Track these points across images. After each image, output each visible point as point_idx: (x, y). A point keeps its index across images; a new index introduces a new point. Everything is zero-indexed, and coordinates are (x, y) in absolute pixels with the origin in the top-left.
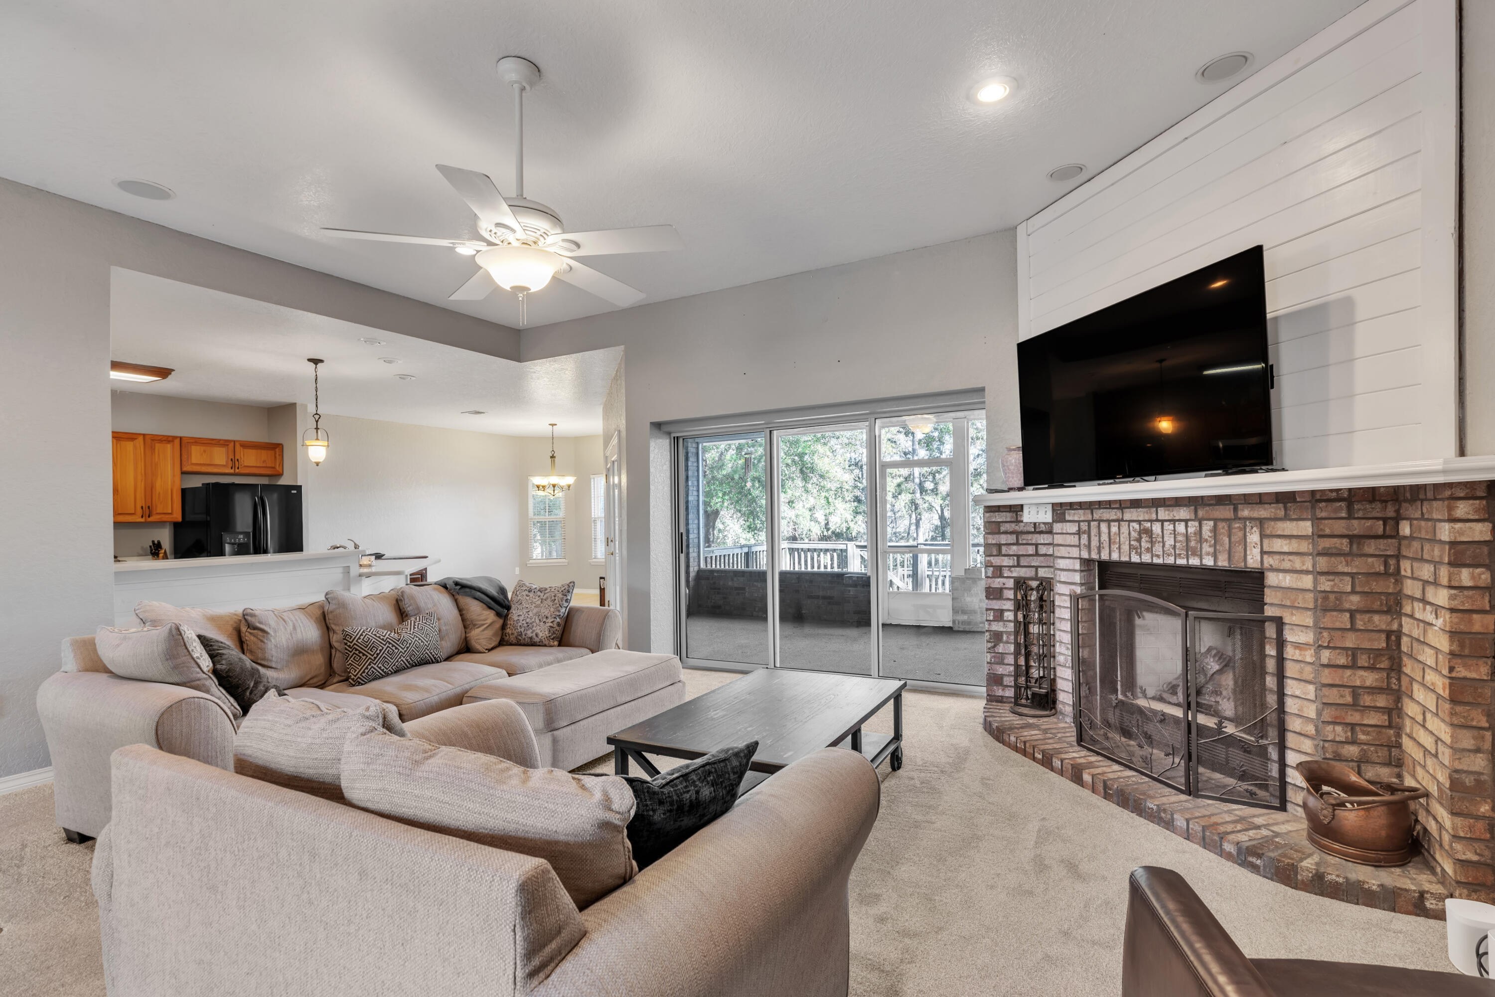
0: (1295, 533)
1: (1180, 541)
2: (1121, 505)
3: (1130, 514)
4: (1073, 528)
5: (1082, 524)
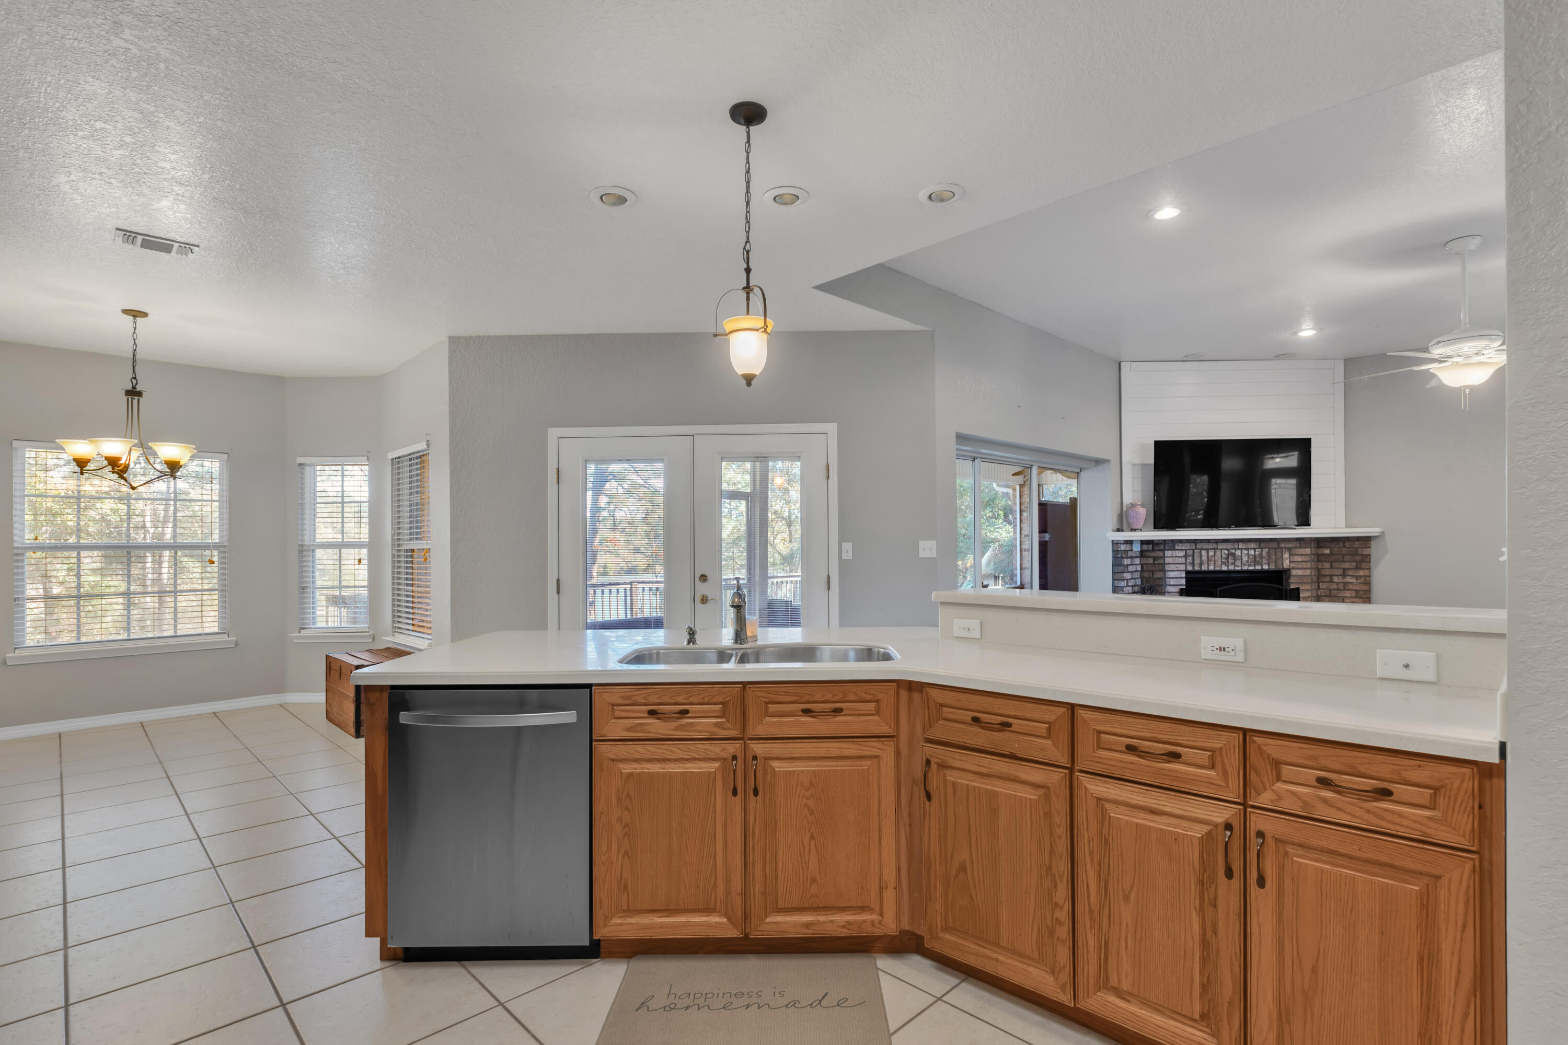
0: (1304, 554)
1: (1251, 559)
2: (1217, 541)
3: (1220, 546)
5: (1188, 551)
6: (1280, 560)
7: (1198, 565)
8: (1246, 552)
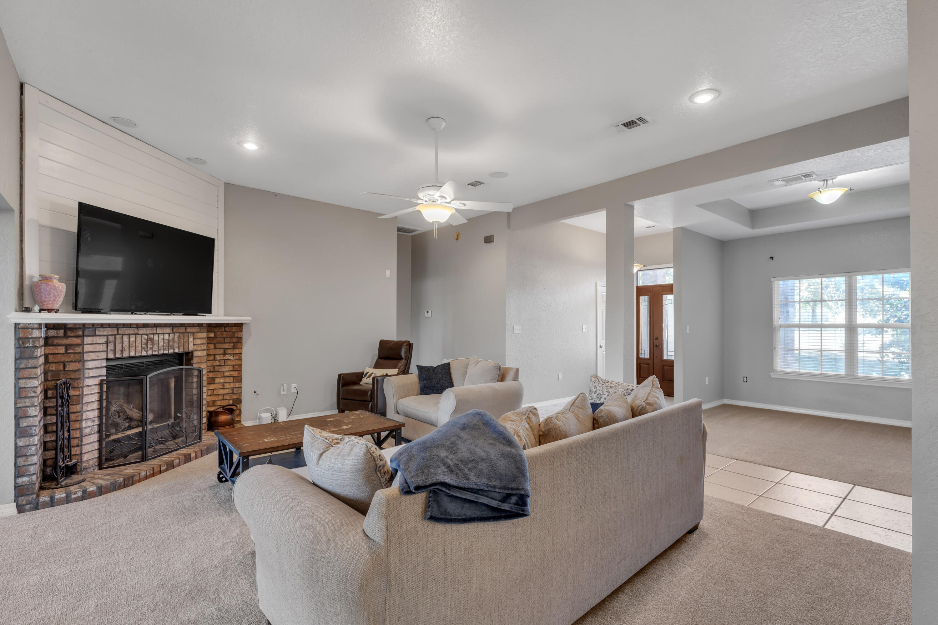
0: (202, 337)
1: (166, 343)
2: (138, 326)
3: (142, 331)
4: (103, 340)
5: (109, 337)
6: (187, 344)
7: (120, 352)
8: (162, 337)
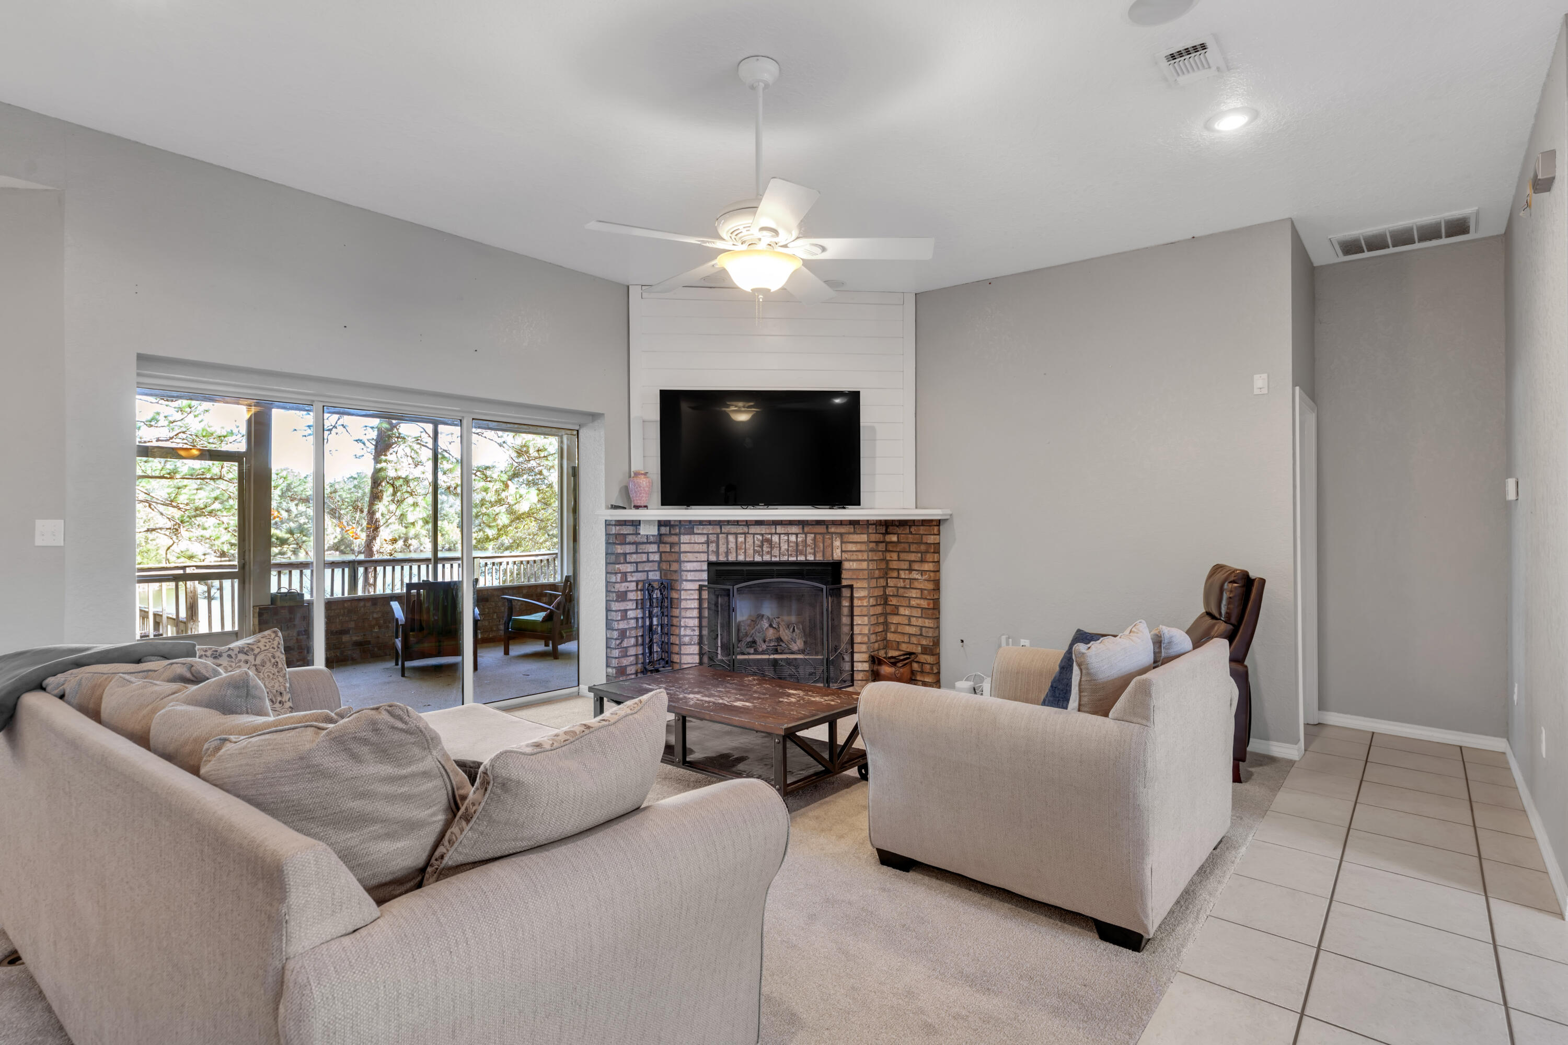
0: (859, 541)
1: (792, 546)
3: (753, 530)
4: (703, 539)
5: (710, 536)
6: (830, 549)
7: (724, 555)
8: (786, 538)
